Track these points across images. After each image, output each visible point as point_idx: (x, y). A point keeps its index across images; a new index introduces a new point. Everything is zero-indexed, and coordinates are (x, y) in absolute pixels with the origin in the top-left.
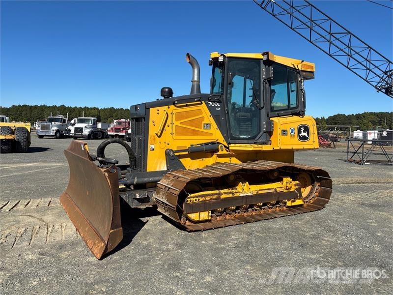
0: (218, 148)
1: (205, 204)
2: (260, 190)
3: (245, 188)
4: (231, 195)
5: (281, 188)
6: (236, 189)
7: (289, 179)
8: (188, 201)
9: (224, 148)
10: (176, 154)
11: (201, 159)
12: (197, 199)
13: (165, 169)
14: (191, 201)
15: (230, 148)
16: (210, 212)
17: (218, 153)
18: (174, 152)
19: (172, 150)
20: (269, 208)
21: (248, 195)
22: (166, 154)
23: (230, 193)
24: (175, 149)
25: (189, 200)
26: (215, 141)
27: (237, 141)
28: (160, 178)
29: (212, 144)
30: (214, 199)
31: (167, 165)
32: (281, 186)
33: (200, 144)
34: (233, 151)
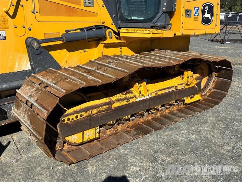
0: (105, 35)
1: (90, 119)
2: (159, 91)
3: (142, 89)
4: (125, 103)
5: (182, 84)
6: (131, 92)
7: (190, 73)
8: (64, 120)
9: (113, 34)
10: (42, 45)
11: (82, 51)
12: (79, 115)
13: (29, 67)
14: (69, 119)
15: (122, 35)
16: (98, 127)
17: (105, 42)
18: (39, 43)
19: (36, 39)
20: (167, 108)
21: (145, 98)
22: (27, 46)
23: (124, 99)
24: (40, 37)
25: (66, 119)
26: (101, 24)
27: (129, 24)
28: (20, 82)
29: (97, 29)
30: (103, 111)
31: (31, 63)
32: (182, 82)
33: (80, 29)
34: (125, 38)
